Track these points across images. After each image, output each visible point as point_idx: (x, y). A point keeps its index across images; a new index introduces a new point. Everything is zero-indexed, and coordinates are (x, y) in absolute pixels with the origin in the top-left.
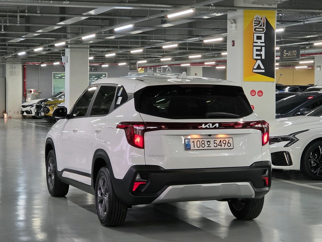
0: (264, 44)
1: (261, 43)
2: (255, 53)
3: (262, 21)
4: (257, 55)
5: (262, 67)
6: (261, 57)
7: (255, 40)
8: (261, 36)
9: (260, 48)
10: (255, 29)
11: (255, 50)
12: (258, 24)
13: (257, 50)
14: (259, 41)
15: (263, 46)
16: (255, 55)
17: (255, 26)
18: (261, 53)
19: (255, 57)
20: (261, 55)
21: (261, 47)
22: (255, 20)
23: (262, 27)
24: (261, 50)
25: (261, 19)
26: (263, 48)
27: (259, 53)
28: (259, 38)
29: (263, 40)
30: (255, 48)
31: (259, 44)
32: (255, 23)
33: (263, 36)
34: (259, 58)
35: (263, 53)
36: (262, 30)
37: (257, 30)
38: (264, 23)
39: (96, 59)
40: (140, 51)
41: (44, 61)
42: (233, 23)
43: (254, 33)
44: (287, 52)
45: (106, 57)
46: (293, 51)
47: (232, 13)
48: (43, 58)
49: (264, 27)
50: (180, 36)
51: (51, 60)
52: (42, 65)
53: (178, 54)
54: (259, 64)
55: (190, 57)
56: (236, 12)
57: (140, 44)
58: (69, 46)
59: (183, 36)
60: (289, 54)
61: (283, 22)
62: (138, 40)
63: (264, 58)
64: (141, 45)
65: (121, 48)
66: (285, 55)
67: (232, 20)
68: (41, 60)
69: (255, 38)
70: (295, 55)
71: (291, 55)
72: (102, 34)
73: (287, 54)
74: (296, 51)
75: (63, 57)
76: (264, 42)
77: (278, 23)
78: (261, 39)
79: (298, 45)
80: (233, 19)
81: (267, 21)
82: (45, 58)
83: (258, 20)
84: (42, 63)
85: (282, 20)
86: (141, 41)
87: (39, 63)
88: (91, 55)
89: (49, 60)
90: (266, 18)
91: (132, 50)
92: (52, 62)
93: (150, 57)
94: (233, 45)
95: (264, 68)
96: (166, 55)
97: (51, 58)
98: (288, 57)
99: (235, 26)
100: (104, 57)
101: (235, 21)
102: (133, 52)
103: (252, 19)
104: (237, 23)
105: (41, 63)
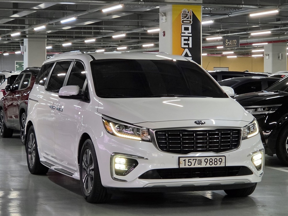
0: (191, 35)
1: (188, 33)
2: (183, 42)
3: (189, 15)
4: (185, 44)
5: (190, 55)
6: (189, 46)
7: (183, 31)
8: (189, 28)
9: (187, 38)
10: (183, 21)
11: (183, 40)
12: (185, 17)
13: (185, 40)
14: (186, 32)
15: (190, 36)
16: (183, 44)
17: (182, 18)
18: (189, 42)
19: (183, 46)
20: (188, 44)
21: (189, 37)
22: (183, 13)
23: (189, 19)
24: (188, 40)
25: (188, 12)
26: (191, 38)
27: (186, 42)
28: (186, 29)
29: (190, 31)
30: (183, 38)
31: (187, 34)
32: (182, 16)
33: (190, 27)
34: (187, 46)
35: (190, 42)
36: (189, 22)
37: (184, 22)
38: (190, 16)
39: (54, 48)
40: (93, 40)
41: (6, 50)
42: (163, 16)
43: (182, 25)
44: (229, 41)
45: (63, 46)
46: (234, 40)
47: (163, 7)
48: (6, 47)
49: (191, 19)
50: (125, 26)
51: (13, 49)
52: (5, 54)
53: (133, 43)
54: (186, 52)
55: (144, 46)
56: (166, 6)
57: (92, 34)
58: (27, 36)
59: (129, 26)
60: (230, 43)
61: (212, 15)
62: (91, 31)
63: (191, 47)
64: (94, 35)
65: (77, 38)
66: (227, 44)
67: (163, 14)
68: (4, 49)
69: (183, 29)
70: (235, 44)
71: (232, 44)
72: (54, 26)
73: (229, 43)
74: (236, 40)
75: (21, 46)
76: (191, 32)
77: (208, 16)
78: (189, 30)
79: (237, 34)
80: (164, 12)
81: (194, 15)
82: (7, 47)
83: (186, 13)
84: (5, 52)
85: (211, 13)
86: (94, 32)
87: (1, 53)
88: (48, 44)
89: (11, 49)
90: (192, 12)
91: (86, 40)
92: (14, 51)
93: (107, 46)
94: (164, 35)
95: (191, 56)
96: (122, 44)
97: (13, 47)
98: (230, 45)
99: (165, 19)
100: (62, 46)
101: (165, 14)
102: (87, 41)
103: (180, 12)
104: (167, 16)
105: (3, 52)
